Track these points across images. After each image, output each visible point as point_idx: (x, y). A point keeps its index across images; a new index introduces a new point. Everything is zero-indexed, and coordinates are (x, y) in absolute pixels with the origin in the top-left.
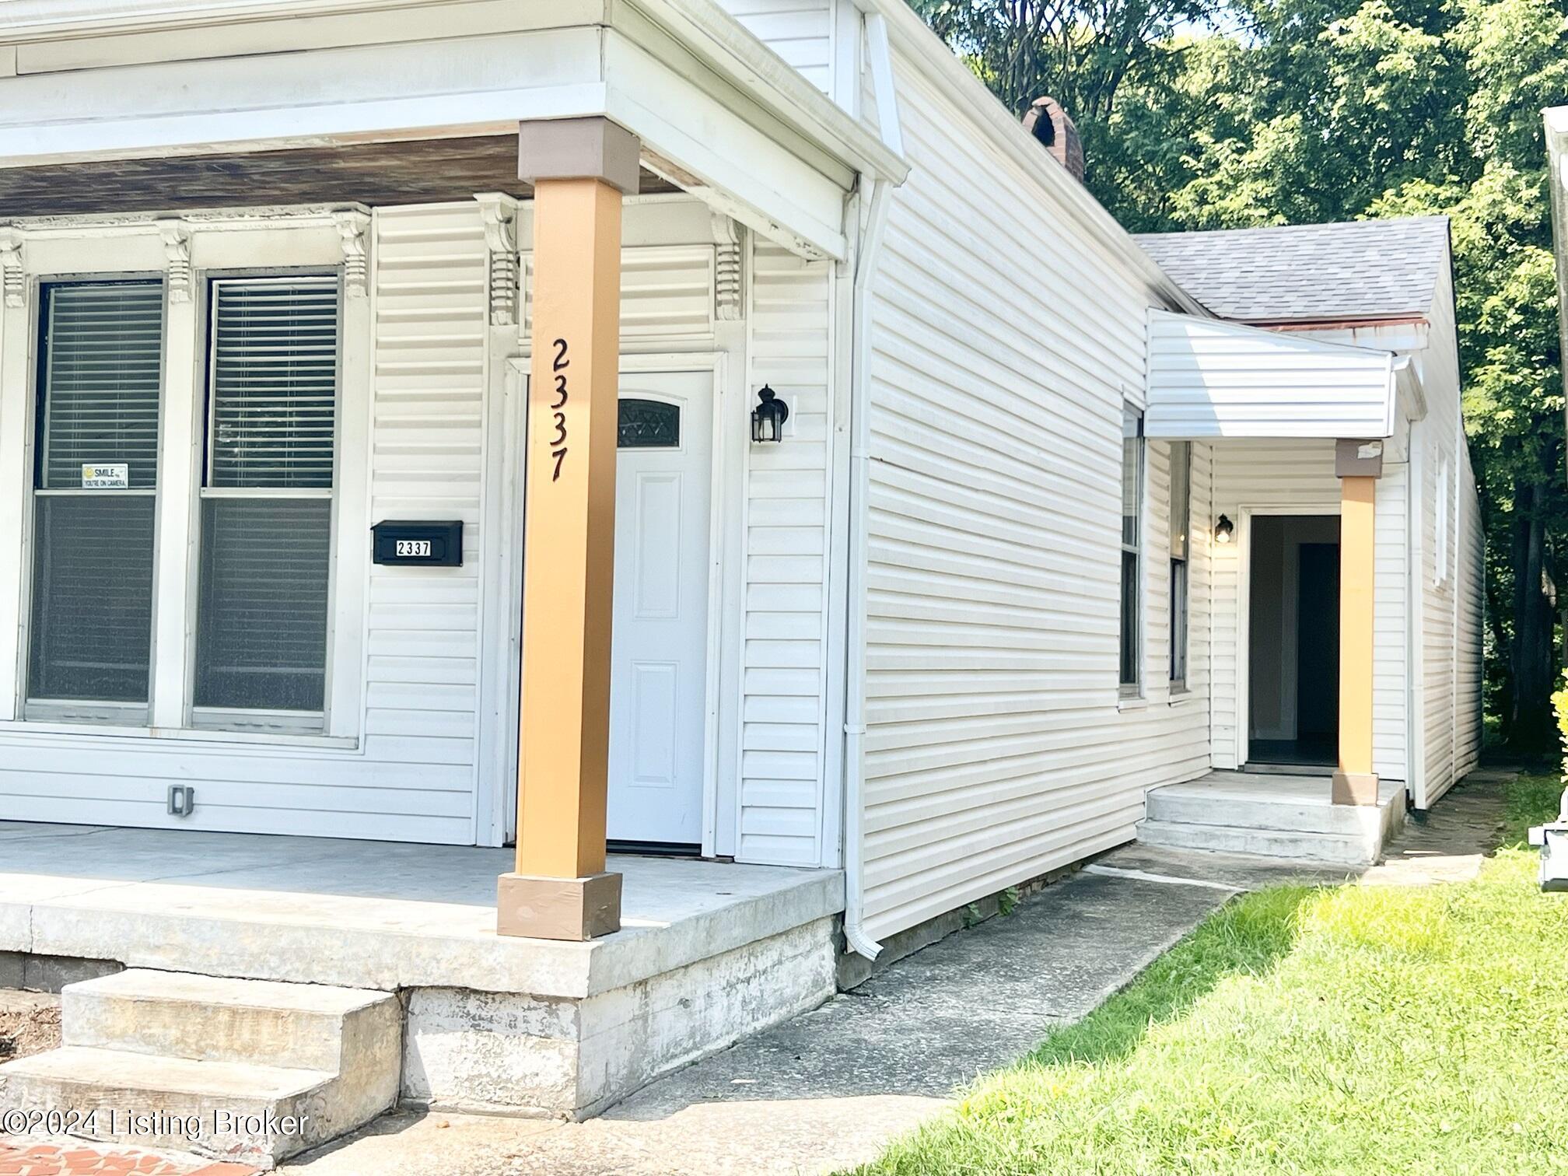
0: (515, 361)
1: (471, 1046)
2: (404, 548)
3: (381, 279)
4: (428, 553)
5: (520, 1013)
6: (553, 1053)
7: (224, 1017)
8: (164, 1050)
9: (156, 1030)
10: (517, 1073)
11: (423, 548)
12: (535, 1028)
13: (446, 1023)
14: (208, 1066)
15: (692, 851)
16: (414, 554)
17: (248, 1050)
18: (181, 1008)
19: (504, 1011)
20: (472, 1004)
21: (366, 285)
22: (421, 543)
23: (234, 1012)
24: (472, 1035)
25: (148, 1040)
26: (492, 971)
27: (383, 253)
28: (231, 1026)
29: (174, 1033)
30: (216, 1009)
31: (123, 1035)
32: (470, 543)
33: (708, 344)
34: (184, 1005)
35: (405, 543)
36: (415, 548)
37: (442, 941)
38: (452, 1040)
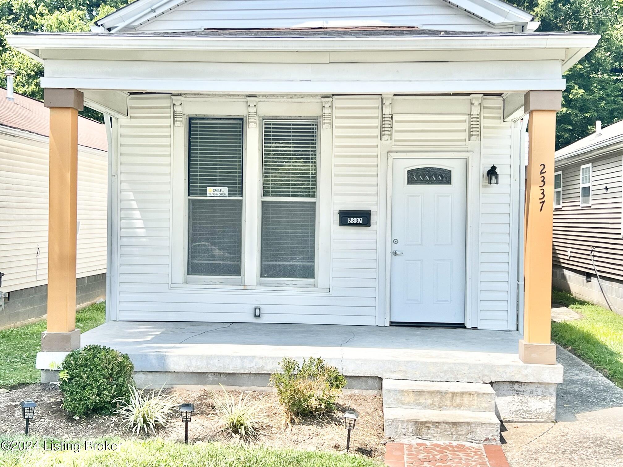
0: (391, 154)
1: (516, 400)
2: (351, 220)
3: (336, 122)
4: (361, 222)
5: (534, 389)
6: (547, 402)
7: (449, 395)
8: (425, 407)
9: (422, 401)
10: (533, 408)
11: (360, 221)
12: (540, 393)
13: (506, 393)
14: (443, 412)
15: (462, 326)
16: (355, 222)
17: (459, 406)
18: (432, 393)
19: (528, 388)
20: (516, 387)
21: (331, 124)
22: (358, 219)
23: (453, 394)
24: (516, 397)
25: (419, 404)
26: (526, 375)
27: (336, 113)
28: (452, 398)
29: (429, 401)
30: (446, 393)
31: (408, 403)
32: (373, 218)
33: (466, 149)
34: (433, 392)
35: (352, 219)
36: (355, 220)
37: (507, 366)
38: (509, 399)
